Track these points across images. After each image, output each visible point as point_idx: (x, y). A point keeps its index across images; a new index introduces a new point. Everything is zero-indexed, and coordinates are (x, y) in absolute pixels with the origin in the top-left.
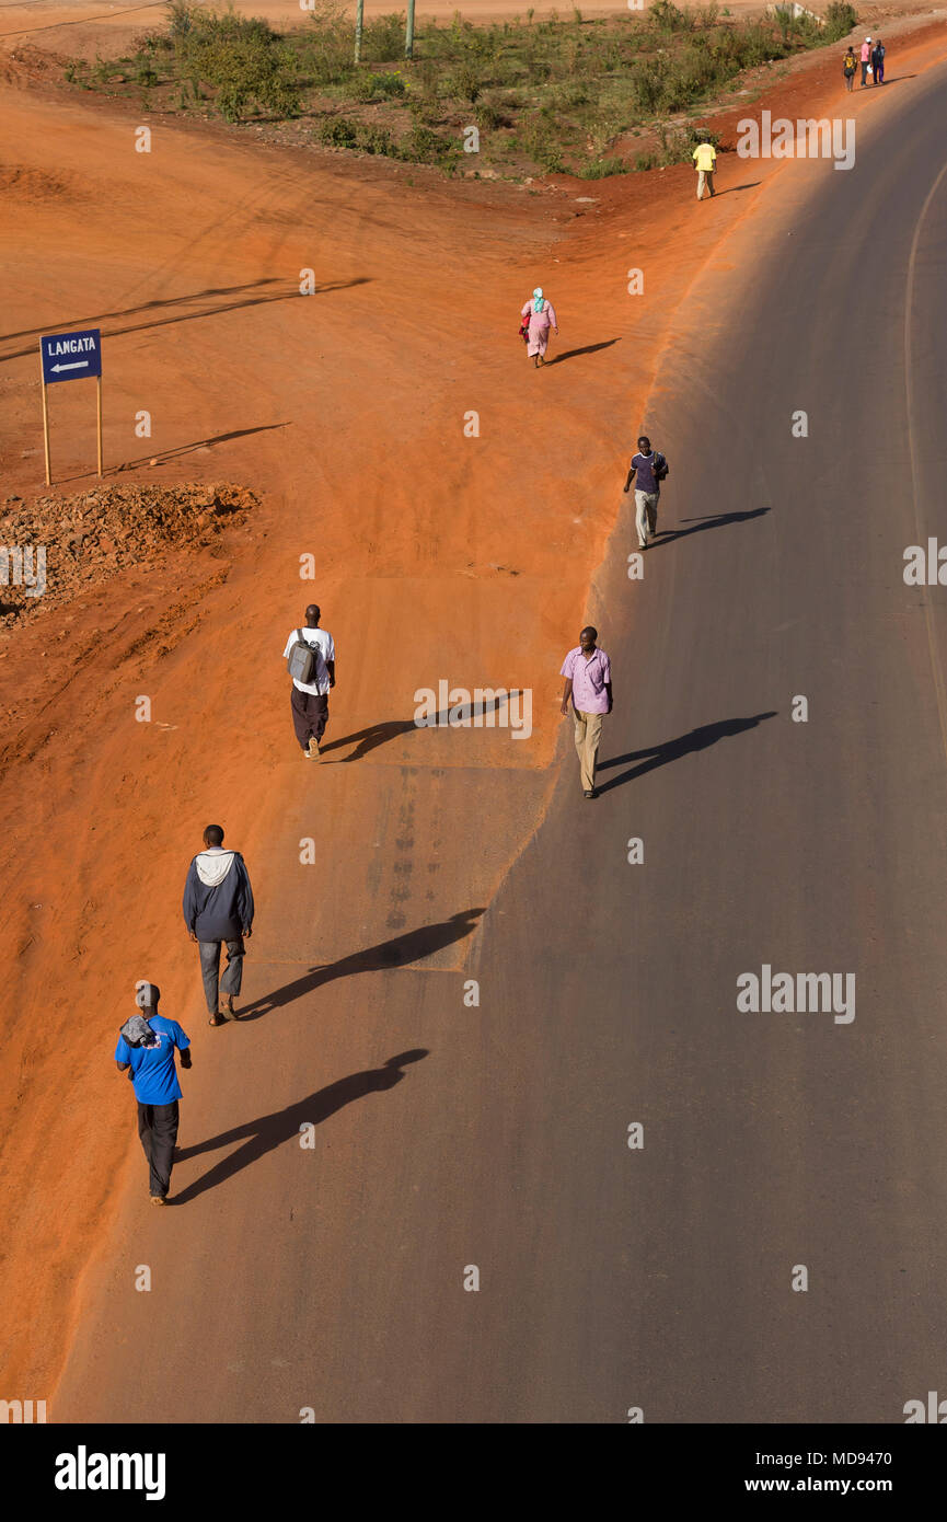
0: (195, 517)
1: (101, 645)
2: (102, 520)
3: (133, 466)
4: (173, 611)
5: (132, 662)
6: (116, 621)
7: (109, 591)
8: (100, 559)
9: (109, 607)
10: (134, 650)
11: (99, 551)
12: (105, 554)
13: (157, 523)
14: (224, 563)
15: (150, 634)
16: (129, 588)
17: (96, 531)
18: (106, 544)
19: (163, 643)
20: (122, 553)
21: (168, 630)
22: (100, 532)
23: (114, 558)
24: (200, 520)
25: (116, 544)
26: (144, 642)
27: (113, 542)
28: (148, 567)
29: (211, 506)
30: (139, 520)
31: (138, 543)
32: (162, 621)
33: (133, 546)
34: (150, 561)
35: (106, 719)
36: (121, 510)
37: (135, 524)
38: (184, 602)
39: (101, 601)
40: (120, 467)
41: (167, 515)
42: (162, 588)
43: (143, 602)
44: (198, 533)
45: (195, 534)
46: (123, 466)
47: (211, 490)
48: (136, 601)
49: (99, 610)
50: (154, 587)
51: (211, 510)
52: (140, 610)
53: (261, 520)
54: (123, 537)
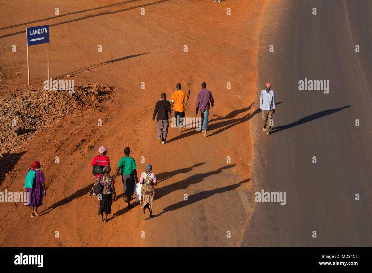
0: (91, 96)
1: (64, 145)
2: (55, 98)
3: (61, 77)
4: (90, 132)
5: (78, 152)
6: (68, 136)
7: (63, 125)
8: (56, 113)
9: (64, 130)
10: (78, 147)
11: (55, 110)
12: (58, 111)
13: (77, 99)
14: (106, 114)
15: (83, 141)
16: (70, 124)
17: (54, 102)
18: (58, 107)
19: (89, 144)
20: (64, 110)
21: (90, 139)
22: (55, 102)
23: (62, 112)
24: (93, 98)
25: (62, 107)
26: (81, 144)
27: (60, 106)
28: (76, 115)
29: (96, 92)
30: (70, 97)
31: (70, 107)
32: (86, 136)
33: (68, 108)
34: (76, 113)
35: (73, 173)
36: (62, 94)
37: (69, 99)
38: (94, 128)
39: (60, 128)
40: (56, 78)
41: (80, 96)
42: (83, 124)
43: (77, 129)
44: (92, 103)
45: (91, 103)
46: (57, 77)
47: (95, 86)
48: (75, 128)
49: (60, 132)
50: (80, 123)
51: (96, 93)
52: (77, 132)
53: (116, 97)
54: (64, 104)
